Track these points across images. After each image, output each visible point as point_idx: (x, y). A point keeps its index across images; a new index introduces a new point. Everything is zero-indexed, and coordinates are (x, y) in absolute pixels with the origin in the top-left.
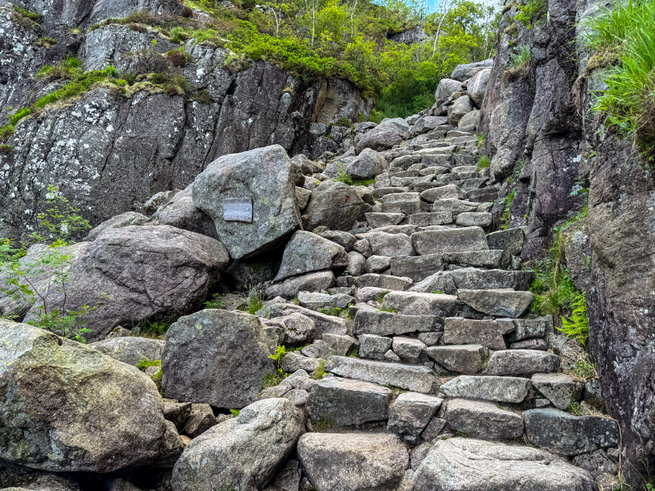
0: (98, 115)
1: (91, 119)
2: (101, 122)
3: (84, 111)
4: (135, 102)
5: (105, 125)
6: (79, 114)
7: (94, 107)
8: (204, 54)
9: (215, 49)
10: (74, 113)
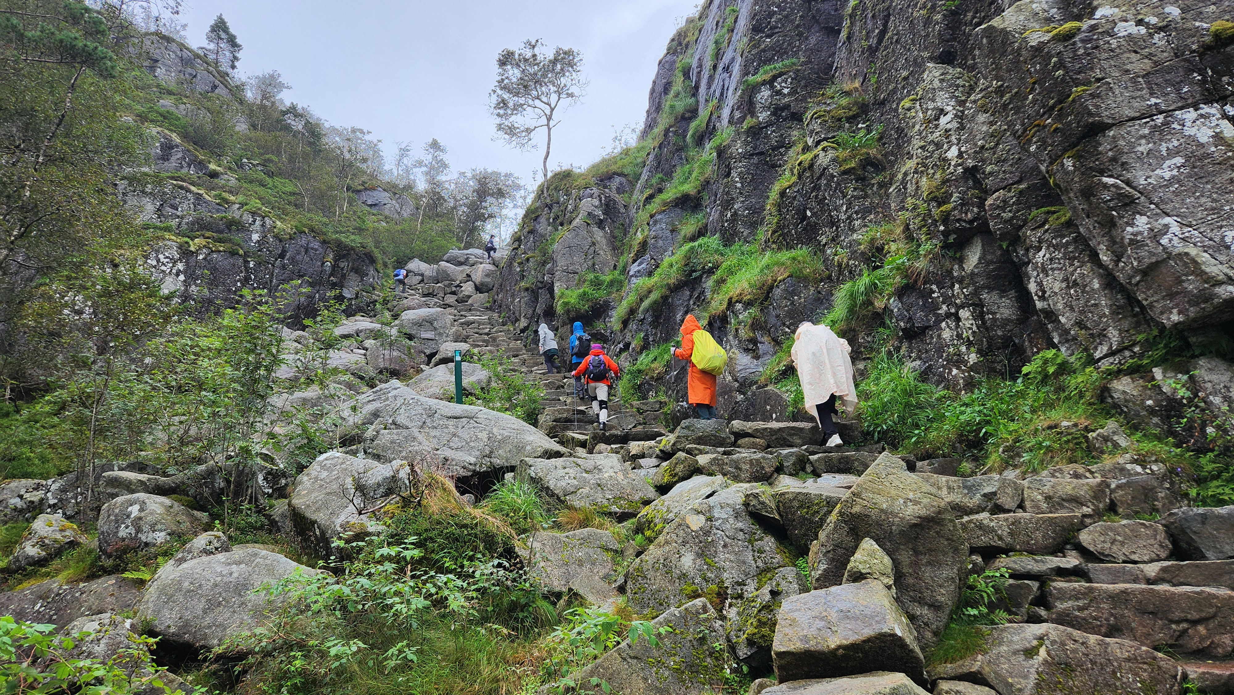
0: (171, 265)
1: (163, 268)
2: (174, 271)
3: (158, 261)
4: (201, 257)
5: (177, 275)
6: (154, 263)
7: (167, 257)
8: (254, 221)
9: (264, 218)
10: (149, 261)
